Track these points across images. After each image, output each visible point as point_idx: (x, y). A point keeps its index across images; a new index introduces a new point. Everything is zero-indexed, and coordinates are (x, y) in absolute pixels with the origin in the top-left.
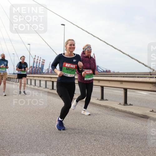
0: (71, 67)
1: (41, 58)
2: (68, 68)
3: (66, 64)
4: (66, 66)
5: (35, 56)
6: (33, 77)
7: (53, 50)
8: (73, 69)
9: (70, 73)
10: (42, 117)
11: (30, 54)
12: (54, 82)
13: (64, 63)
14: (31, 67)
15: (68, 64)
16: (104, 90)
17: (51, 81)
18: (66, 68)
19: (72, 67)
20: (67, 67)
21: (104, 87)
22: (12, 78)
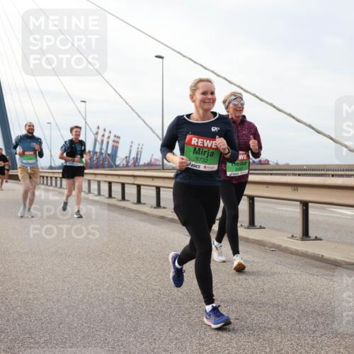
0: (206, 145)
1: (110, 132)
2: (197, 149)
3: (194, 139)
4: (193, 143)
5: (98, 128)
6: (93, 176)
7: (138, 115)
8: (211, 151)
9: (205, 162)
10: (115, 266)
11: (86, 122)
12: (142, 187)
13: (188, 137)
14: (89, 152)
15: (197, 140)
16: (256, 204)
17: (134, 184)
18: (192, 148)
19: (209, 146)
20: (194, 145)
21: (256, 199)
22: (47, 177)
